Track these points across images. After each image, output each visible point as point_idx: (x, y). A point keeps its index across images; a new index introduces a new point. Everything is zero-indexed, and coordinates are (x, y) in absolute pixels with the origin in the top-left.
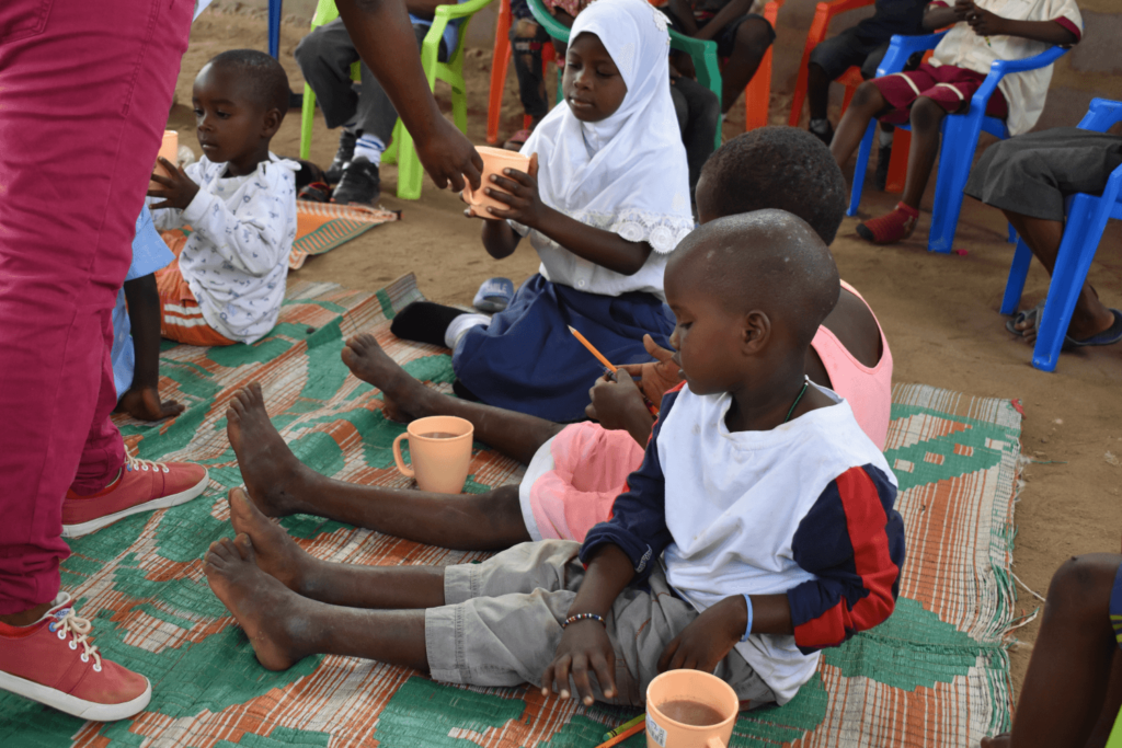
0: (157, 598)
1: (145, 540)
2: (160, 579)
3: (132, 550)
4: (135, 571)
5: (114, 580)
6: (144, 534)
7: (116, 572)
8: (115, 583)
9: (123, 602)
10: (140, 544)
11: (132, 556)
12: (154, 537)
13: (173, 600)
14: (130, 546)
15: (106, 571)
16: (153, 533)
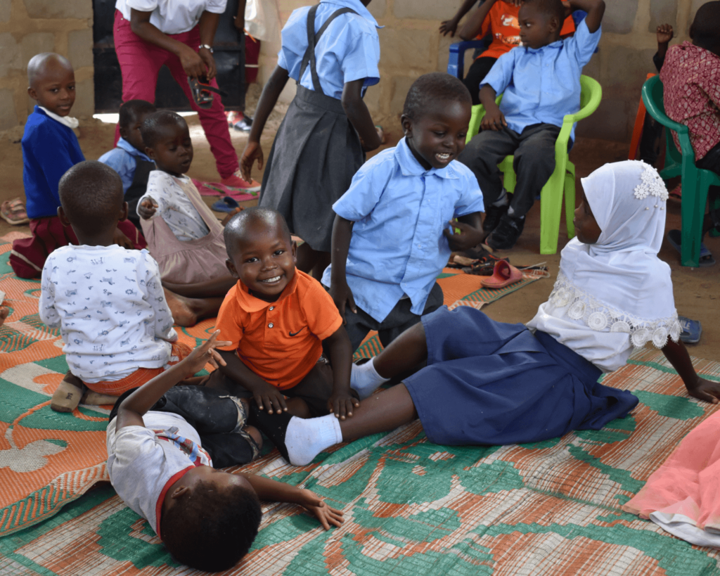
0: (381, 529)
1: (370, 489)
2: (382, 516)
3: (362, 496)
4: (366, 512)
5: (353, 516)
6: (368, 486)
7: (353, 510)
8: (354, 518)
9: (360, 530)
10: (367, 492)
11: (363, 500)
12: (375, 487)
13: (392, 530)
14: (361, 494)
15: (347, 509)
16: (374, 485)
